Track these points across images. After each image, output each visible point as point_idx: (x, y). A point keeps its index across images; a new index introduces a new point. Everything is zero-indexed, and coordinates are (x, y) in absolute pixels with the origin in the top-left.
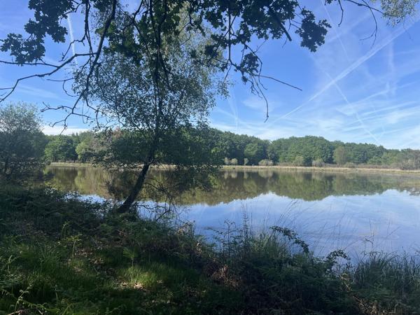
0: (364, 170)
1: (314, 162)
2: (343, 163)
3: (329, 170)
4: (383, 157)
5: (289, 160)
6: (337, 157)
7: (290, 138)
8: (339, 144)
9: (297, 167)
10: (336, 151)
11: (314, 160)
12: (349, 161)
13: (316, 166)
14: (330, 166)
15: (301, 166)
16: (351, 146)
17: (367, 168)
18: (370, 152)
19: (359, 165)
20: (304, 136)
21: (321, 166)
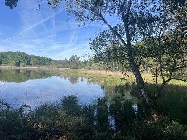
0: (44, 68)
1: (21, 64)
2: (35, 65)
3: (28, 68)
4: (51, 63)
5: (8, 63)
6: (32, 62)
7: (8, 52)
8: (33, 56)
9: (12, 67)
10: (32, 59)
11: (21, 63)
12: (37, 64)
13: (22, 66)
14: (29, 66)
15: (14, 66)
16: (38, 57)
17: (44, 67)
18: (46, 60)
19: (42, 66)
20: (16, 52)
21: (25, 66)
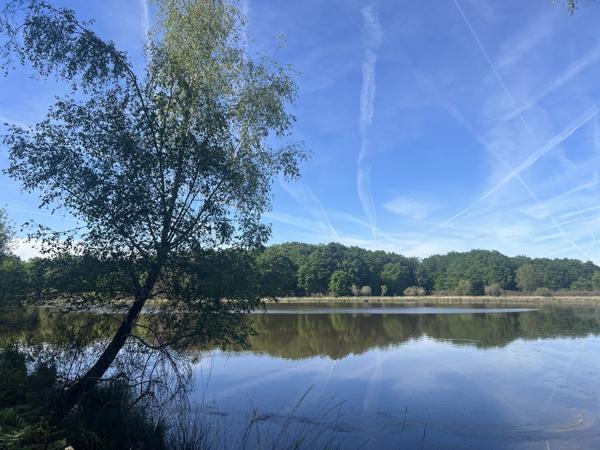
0: (567, 299)
1: (487, 289)
2: (532, 289)
3: (511, 301)
4: (594, 278)
5: (450, 286)
6: (521, 281)
7: (449, 254)
8: (522, 261)
9: (462, 297)
10: (520, 272)
11: (488, 285)
12: (541, 286)
13: (490, 294)
14: (510, 295)
15: (467, 295)
16: (542, 263)
17: (570, 295)
18: (574, 271)
19: (557, 293)
20: (469, 250)
21: (498, 294)
